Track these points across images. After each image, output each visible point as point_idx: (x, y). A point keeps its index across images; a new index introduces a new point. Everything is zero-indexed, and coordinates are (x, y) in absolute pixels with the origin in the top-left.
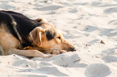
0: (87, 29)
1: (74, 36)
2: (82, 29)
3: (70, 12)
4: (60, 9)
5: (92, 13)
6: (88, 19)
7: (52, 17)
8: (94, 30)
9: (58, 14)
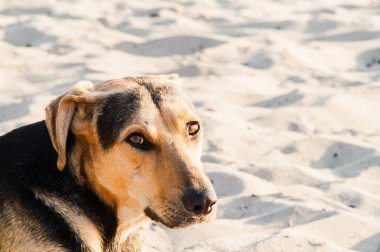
0: (336, 155)
1: (303, 209)
2: (317, 158)
3: (246, 64)
4: (210, 52)
5: (324, 69)
6: (321, 102)
7: (192, 89)
8: (366, 168)
9: (212, 77)
